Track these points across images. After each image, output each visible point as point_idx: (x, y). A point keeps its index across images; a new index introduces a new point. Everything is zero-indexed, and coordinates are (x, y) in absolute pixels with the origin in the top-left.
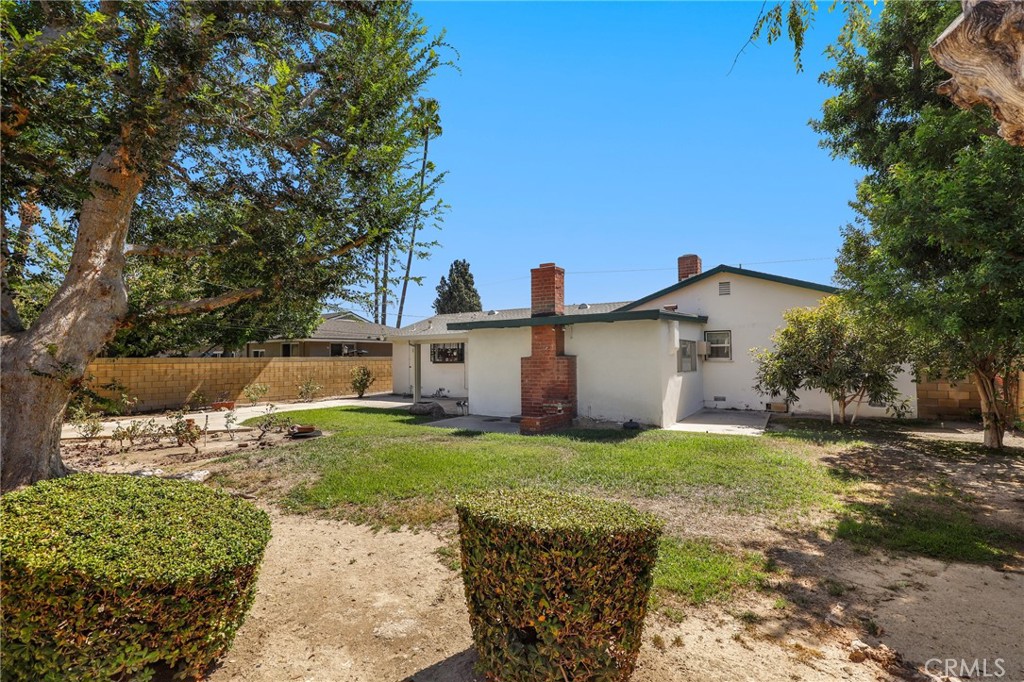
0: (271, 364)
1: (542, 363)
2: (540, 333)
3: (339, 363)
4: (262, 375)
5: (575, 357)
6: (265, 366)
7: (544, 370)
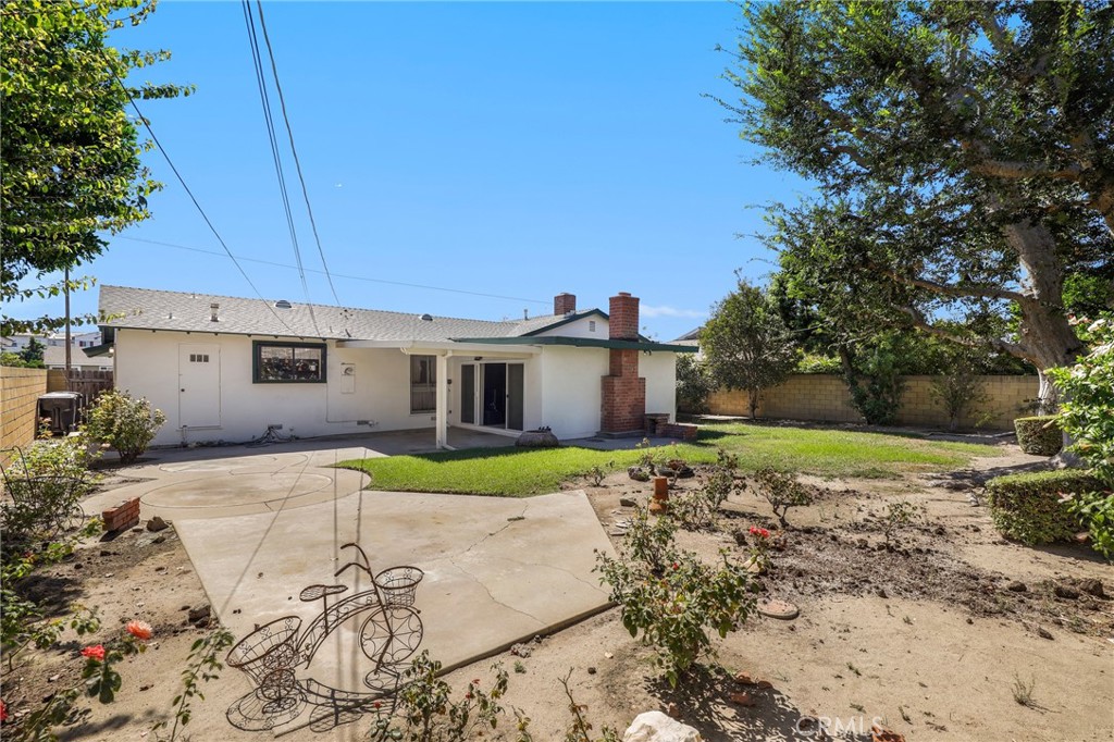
1: (630, 383)
2: (628, 356)
7: (630, 390)
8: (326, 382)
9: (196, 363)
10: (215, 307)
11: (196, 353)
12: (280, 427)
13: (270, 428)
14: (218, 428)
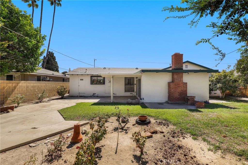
0: (20, 84)
1: (179, 84)
2: (177, 75)
3: (47, 84)
4: (16, 90)
5: (187, 83)
6: (17, 85)
7: (179, 87)
8: (105, 84)
9: (81, 81)
10: (86, 70)
11: (81, 79)
12: (96, 94)
13: (94, 94)
14: (85, 93)
